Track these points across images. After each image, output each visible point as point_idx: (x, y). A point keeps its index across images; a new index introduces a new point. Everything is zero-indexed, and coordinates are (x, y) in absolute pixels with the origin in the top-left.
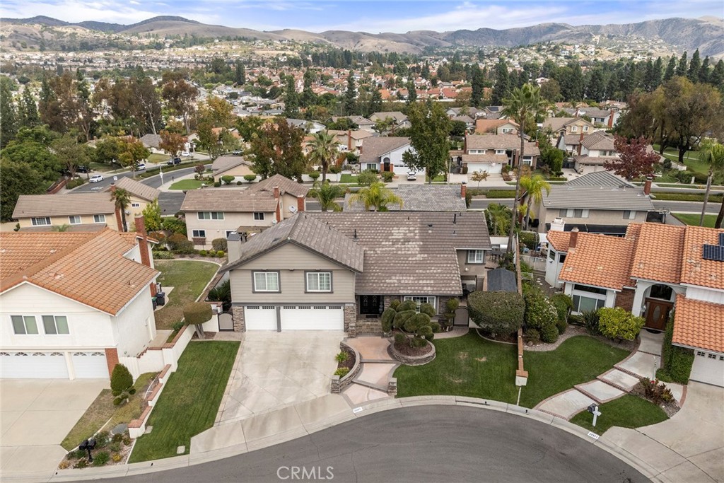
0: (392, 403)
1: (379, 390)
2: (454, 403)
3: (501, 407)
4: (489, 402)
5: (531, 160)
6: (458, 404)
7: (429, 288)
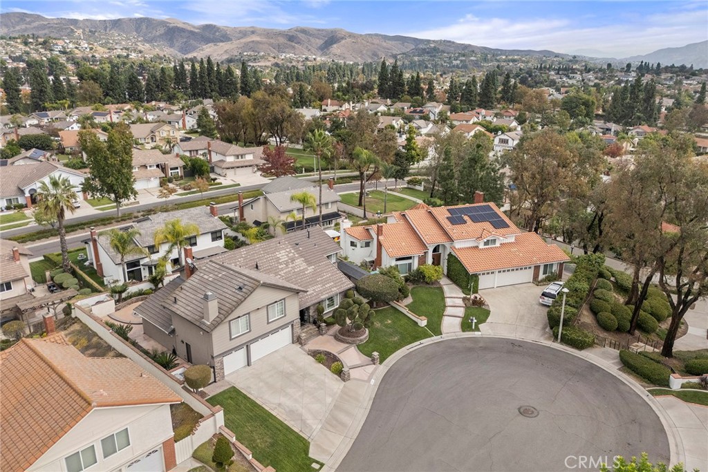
0: (382, 369)
1: (367, 365)
2: (408, 352)
3: (429, 341)
4: (422, 341)
5: (179, 170)
6: (411, 350)
7: (335, 289)
